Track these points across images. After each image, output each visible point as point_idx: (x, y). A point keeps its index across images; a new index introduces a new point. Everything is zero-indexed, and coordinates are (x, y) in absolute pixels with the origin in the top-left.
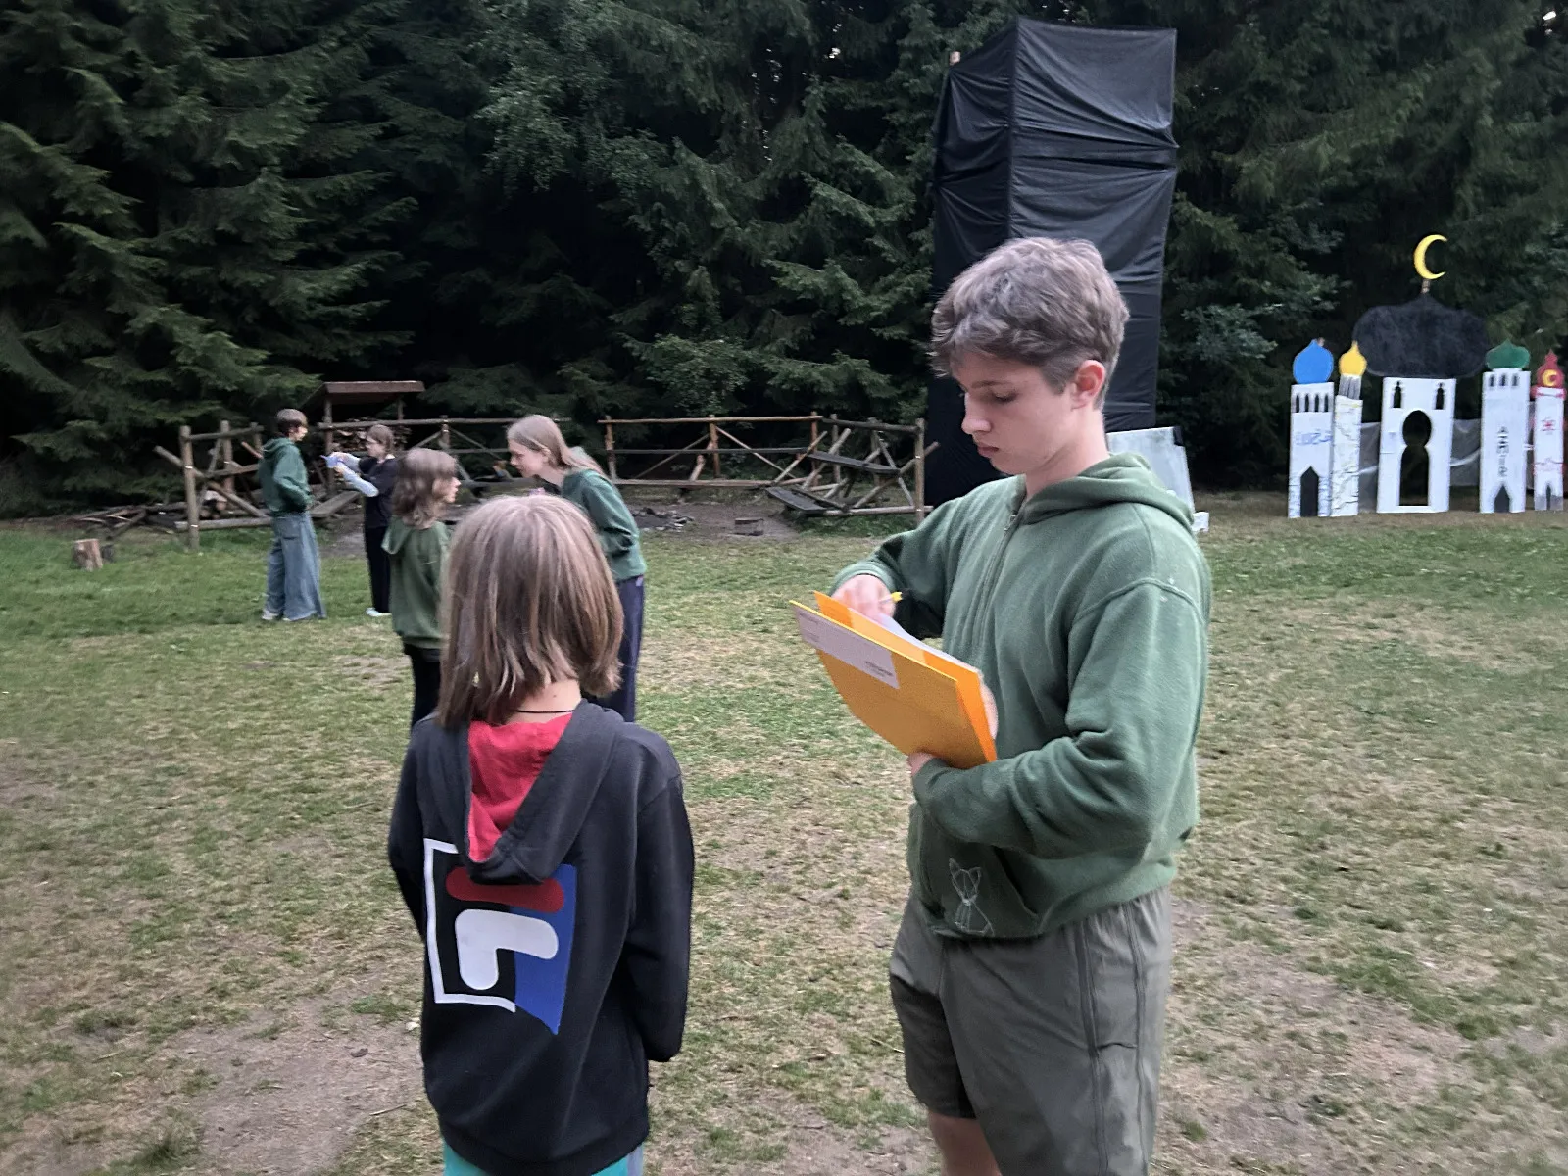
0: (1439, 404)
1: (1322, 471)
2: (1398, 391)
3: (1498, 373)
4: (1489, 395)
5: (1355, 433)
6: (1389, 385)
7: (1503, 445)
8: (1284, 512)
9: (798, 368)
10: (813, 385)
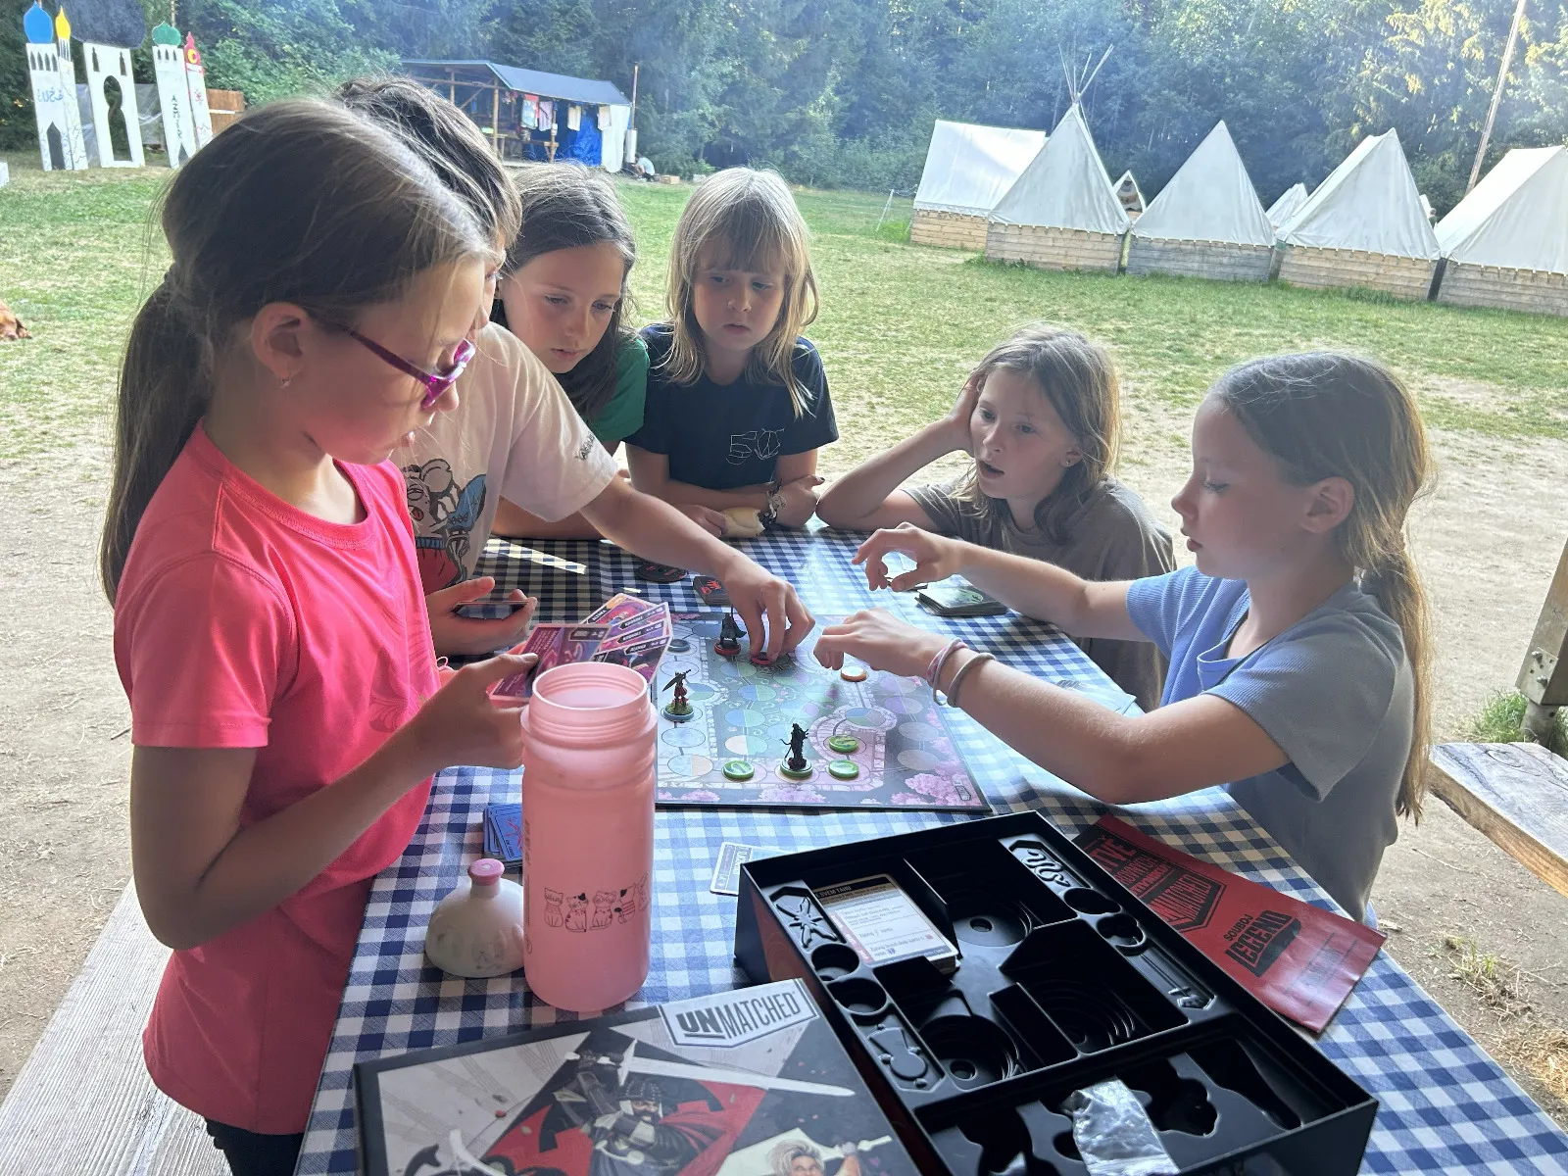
0: (123, 72)
1: (60, 127)
2: (94, 56)
3: (163, 48)
4: (160, 66)
5: (74, 93)
6: (88, 48)
7: (176, 111)
8: (40, 166)
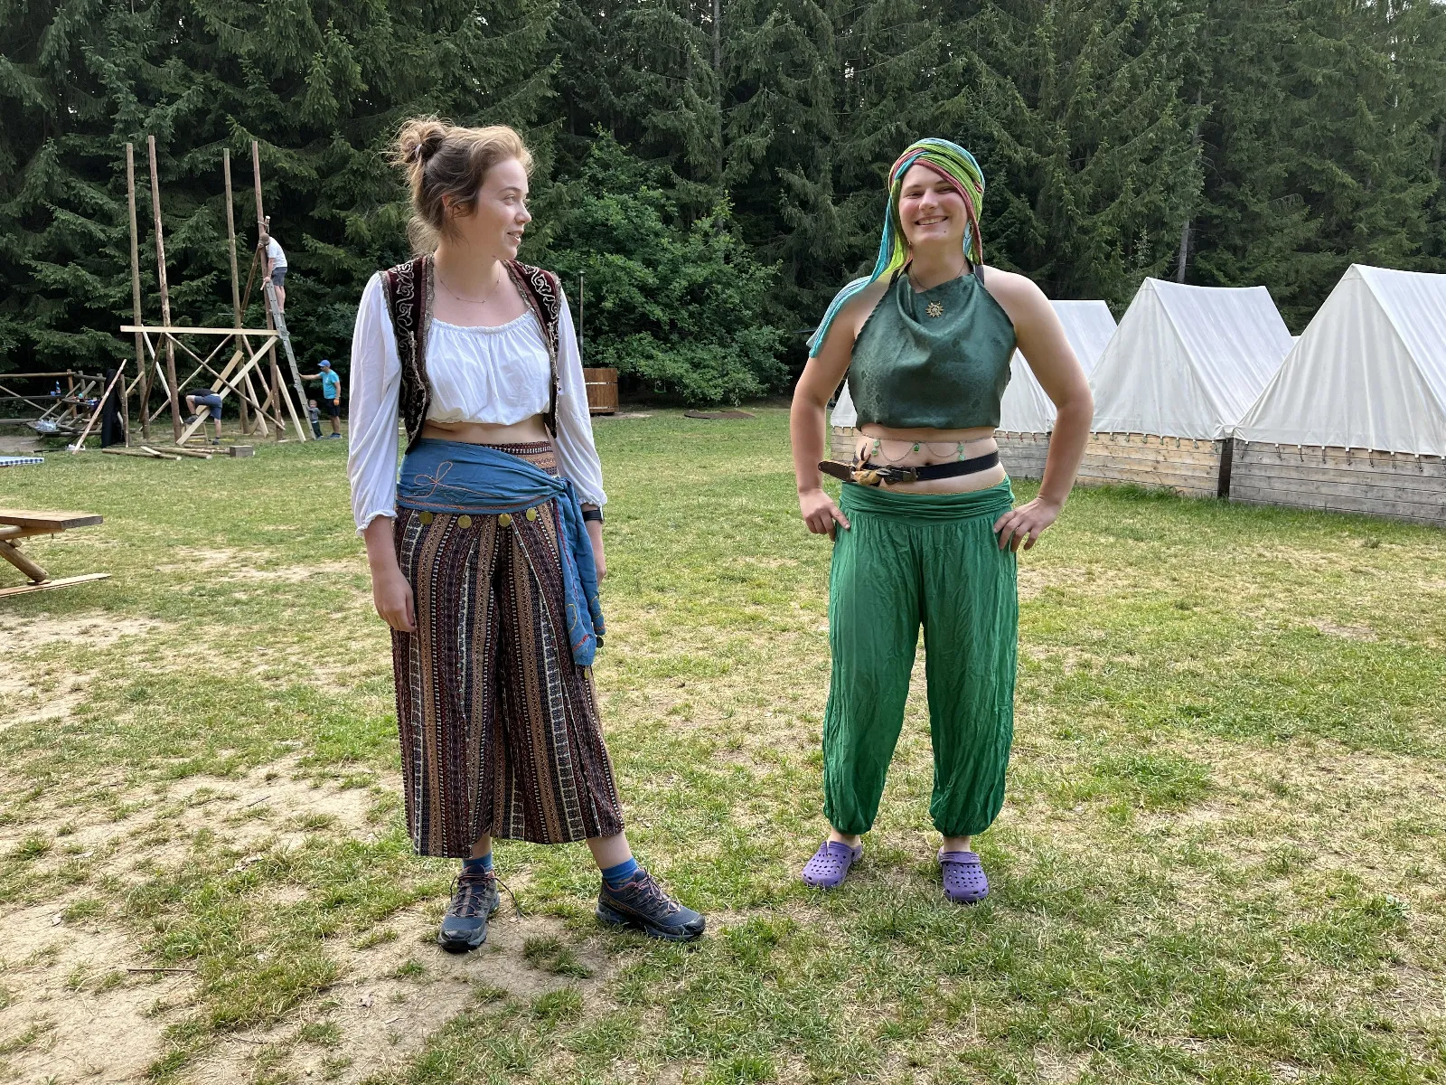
9: (57, 338)
10: (69, 349)
